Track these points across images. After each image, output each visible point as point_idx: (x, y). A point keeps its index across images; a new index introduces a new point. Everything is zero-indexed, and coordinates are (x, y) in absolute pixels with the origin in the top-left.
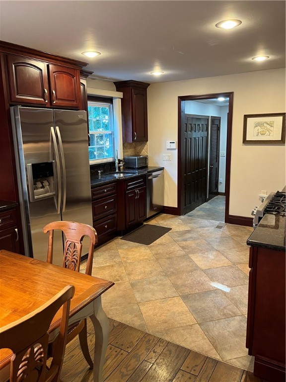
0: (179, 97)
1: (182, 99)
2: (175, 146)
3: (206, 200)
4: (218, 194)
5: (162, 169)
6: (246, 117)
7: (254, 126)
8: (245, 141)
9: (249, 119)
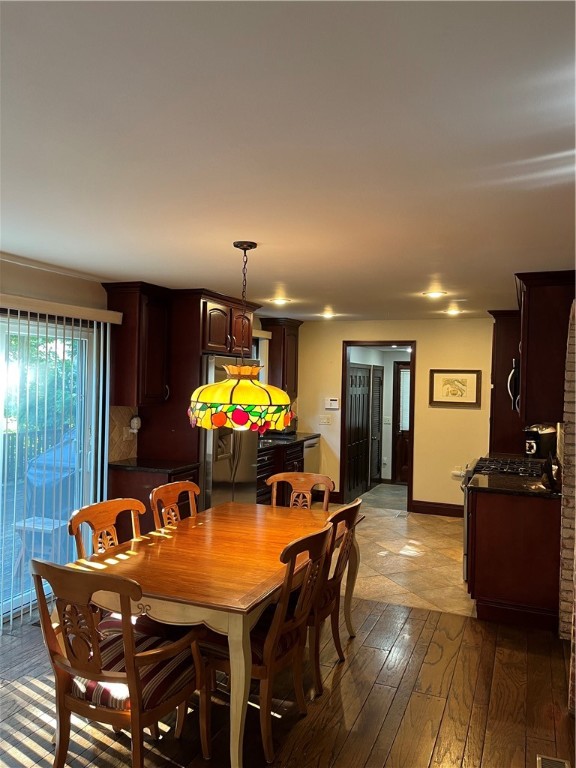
0: (344, 342)
1: (347, 344)
2: (337, 405)
3: (367, 489)
4: (380, 481)
5: (318, 436)
6: (433, 372)
7: (442, 384)
8: (432, 403)
9: (435, 375)
